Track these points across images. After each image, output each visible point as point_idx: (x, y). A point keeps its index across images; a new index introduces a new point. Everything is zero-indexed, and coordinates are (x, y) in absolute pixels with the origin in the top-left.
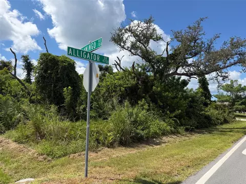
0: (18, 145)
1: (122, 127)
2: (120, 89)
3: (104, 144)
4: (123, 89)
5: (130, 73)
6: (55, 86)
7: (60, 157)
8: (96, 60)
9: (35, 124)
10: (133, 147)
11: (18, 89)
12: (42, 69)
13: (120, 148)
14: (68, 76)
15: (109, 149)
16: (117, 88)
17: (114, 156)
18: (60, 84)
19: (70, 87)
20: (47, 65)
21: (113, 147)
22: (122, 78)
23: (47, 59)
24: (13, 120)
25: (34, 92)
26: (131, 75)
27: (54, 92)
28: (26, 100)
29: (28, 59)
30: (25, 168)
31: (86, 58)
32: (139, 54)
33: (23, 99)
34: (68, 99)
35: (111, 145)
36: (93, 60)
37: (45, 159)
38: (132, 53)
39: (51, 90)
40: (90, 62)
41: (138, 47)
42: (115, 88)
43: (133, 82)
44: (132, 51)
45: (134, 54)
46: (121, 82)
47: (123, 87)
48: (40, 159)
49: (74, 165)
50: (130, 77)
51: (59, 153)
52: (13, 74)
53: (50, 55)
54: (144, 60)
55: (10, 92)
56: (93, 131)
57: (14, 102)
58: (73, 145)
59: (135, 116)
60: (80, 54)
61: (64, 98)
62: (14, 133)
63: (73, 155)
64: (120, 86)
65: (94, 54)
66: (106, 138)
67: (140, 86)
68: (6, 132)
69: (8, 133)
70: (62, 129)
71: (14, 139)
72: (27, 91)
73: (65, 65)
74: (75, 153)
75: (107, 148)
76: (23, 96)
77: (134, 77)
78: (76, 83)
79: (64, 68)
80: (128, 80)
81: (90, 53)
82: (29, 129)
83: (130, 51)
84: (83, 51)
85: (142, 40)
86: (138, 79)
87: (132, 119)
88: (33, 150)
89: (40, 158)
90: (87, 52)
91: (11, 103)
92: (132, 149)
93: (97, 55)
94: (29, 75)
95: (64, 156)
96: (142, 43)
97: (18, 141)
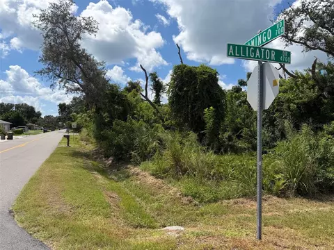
0: (156, 180)
1: (301, 167)
2: (289, 107)
3: (270, 191)
4: (293, 106)
5: (305, 80)
6: (193, 108)
7: (209, 202)
8: (270, 59)
9: (173, 156)
10: (321, 200)
11: (150, 113)
12: (177, 86)
13: (298, 200)
14: (208, 92)
15: (280, 200)
16: (282, 105)
17: (292, 211)
18: (198, 104)
19: (211, 108)
20: (182, 80)
21: (287, 198)
22: (291, 88)
23: (182, 72)
24: (148, 150)
25: (167, 116)
26: (307, 83)
27: (192, 115)
28: (160, 125)
29: (156, 77)
30: (168, 211)
31: (254, 57)
32: (322, 47)
33: (157, 125)
34: (210, 124)
35: (282, 194)
36: (265, 58)
37: (191, 202)
38: (308, 47)
39: (188, 112)
40: (260, 63)
41: (320, 35)
42: (278, 105)
43: (313, 94)
44: (308, 43)
45: (311, 49)
46: (289, 95)
47: (295, 103)
48: (184, 202)
49: (232, 216)
50: (305, 86)
51: (208, 196)
52: (145, 95)
53: (185, 66)
54: (330, 56)
55: (143, 117)
56: (250, 170)
57: (147, 128)
58: (224, 188)
59: (322, 150)
60: (244, 53)
61: (204, 123)
62: (150, 165)
63: (227, 201)
64: (289, 101)
65: (266, 49)
66: (273, 182)
67: (326, 101)
68: (142, 163)
69: (144, 164)
70: (207, 163)
71: (150, 172)
72: (159, 115)
73: (204, 78)
74: (229, 199)
75: (275, 198)
76: (156, 121)
77: (313, 87)
78: (219, 101)
79: (204, 82)
80: (302, 92)
81: (260, 49)
82: (167, 162)
83: (305, 44)
84: (249, 47)
85: (328, 23)
86: (321, 89)
87: (318, 155)
88: (174, 189)
89: (185, 200)
90: (255, 48)
91: (145, 129)
92: (321, 203)
93: (270, 50)
94: (158, 96)
95: (215, 201)
96: (327, 28)
97: (156, 175)
